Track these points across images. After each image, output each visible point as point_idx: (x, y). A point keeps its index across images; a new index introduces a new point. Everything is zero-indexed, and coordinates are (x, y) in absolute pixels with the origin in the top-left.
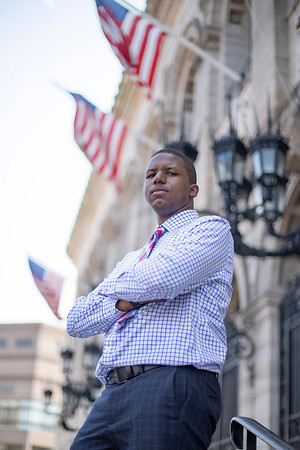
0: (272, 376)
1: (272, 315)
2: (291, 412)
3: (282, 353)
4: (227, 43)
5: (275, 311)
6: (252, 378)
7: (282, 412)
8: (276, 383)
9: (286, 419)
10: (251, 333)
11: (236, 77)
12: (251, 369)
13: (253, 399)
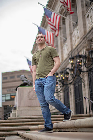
0: (88, 86)
1: (87, 75)
9: (91, 93)
11: (75, 23)
12: (84, 85)
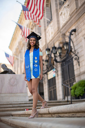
2: (64, 80)
3: (62, 72)
4: (46, 11)
5: (61, 65)
6: (58, 76)
7: (63, 81)
8: (62, 76)
9: (64, 82)
10: (57, 69)
11: (49, 20)
12: (57, 74)
13: (58, 79)
